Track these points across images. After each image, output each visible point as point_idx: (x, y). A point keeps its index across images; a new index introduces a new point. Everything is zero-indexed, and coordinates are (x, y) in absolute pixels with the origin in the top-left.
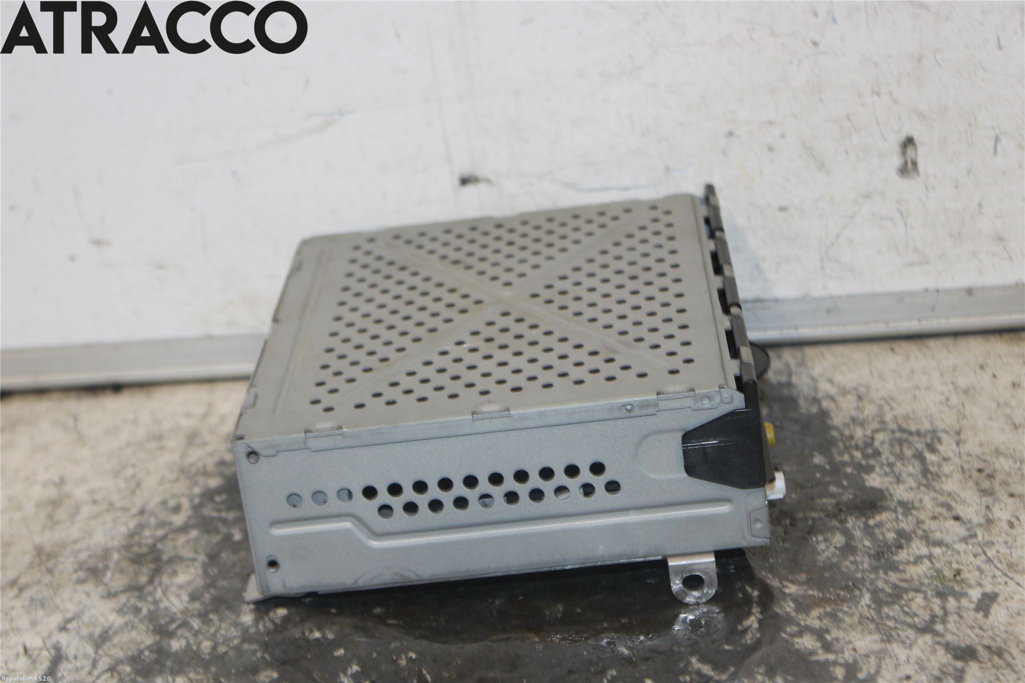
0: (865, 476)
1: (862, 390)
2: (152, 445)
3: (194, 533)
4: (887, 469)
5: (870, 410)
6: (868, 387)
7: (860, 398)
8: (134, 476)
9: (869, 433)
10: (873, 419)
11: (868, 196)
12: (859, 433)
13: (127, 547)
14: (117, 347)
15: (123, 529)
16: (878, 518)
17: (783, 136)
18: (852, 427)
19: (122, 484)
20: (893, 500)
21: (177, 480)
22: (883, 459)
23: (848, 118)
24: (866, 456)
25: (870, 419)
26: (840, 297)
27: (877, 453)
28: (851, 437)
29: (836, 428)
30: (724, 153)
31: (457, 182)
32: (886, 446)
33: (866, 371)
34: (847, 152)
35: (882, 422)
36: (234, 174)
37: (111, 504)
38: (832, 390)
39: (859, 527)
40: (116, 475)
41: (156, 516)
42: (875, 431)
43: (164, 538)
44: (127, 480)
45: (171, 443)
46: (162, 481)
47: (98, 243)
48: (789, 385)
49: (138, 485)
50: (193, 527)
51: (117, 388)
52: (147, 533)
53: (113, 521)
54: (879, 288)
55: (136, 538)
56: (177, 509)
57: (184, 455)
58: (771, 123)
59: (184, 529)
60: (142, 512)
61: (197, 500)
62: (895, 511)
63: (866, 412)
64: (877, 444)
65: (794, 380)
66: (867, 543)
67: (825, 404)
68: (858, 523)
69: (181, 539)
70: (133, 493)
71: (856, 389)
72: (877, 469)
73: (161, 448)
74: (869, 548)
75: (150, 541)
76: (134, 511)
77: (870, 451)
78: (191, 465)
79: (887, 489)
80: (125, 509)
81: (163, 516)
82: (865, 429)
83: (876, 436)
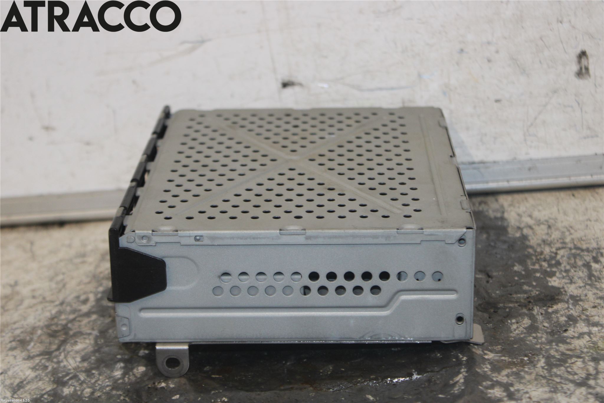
0: (549, 279)
1: (551, 222)
2: (78, 260)
3: (94, 317)
4: (564, 274)
5: (556, 235)
6: (555, 219)
7: (549, 227)
8: (62, 280)
9: (554, 250)
10: (558, 241)
11: (555, 91)
12: (547, 250)
13: (48, 326)
14: (60, 196)
15: (48, 314)
16: (555, 307)
17: (497, 52)
18: (542, 246)
19: (54, 285)
20: (567, 295)
21: (89, 283)
22: (562, 267)
23: (541, 39)
24: (550, 266)
25: (555, 241)
26: (537, 160)
27: (558, 263)
28: (542, 253)
29: (531, 247)
30: (458, 64)
31: (280, 86)
32: (565, 258)
33: (555, 209)
34: (540, 62)
35: (564, 243)
36: (134, 82)
37: (44, 298)
38: (530, 222)
39: (542, 314)
40: (51, 279)
41: (71, 306)
42: (559, 249)
43: (74, 320)
44: (57, 283)
45: (90, 259)
46: (79, 284)
47: (47, 128)
48: (502, 219)
49: (64, 286)
50: (94, 313)
51: (61, 224)
52: (63, 317)
53: (42, 309)
54: (564, 154)
55: (56, 320)
56: (85, 301)
57: (97, 266)
58: (489, 43)
59: (88, 314)
60: (62, 304)
61: (99, 296)
62: (567, 302)
63: (553, 236)
64: (559, 257)
65: (506, 215)
66: (546, 324)
67: (525, 231)
68: (541, 310)
69: (85, 321)
70: (60, 291)
71: (547, 221)
72: (558, 274)
73: (83, 262)
74: (547, 327)
75: (64, 322)
76: (57, 303)
77: (553, 262)
78: (101, 273)
79: (563, 288)
80: (52, 302)
81: (75, 306)
82: (552, 248)
83: (558, 252)
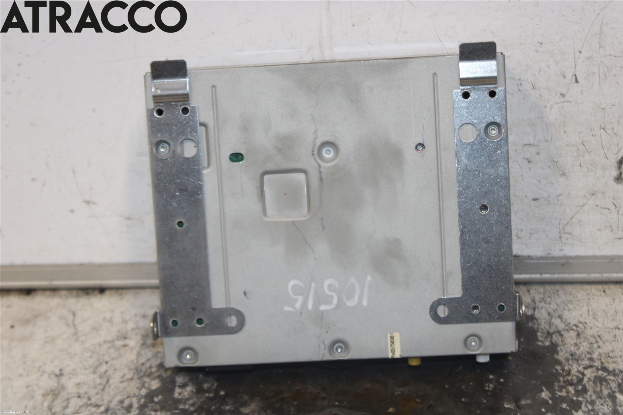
1: (581, 327)
2: (119, 343)
5: (584, 347)
6: (585, 325)
7: (578, 335)
8: (106, 372)
9: (581, 368)
10: (586, 356)
11: (593, 194)
12: (575, 368)
14: (102, 266)
18: (570, 362)
19: (98, 380)
21: (132, 379)
22: (588, 397)
23: (583, 143)
24: (577, 393)
25: (583, 356)
27: (585, 390)
28: (569, 373)
32: (591, 383)
33: (585, 309)
34: (580, 165)
35: (591, 359)
37: (89, 399)
38: (561, 326)
40: (95, 370)
45: (131, 343)
46: (122, 380)
47: (88, 202)
48: (532, 318)
49: (108, 381)
54: (598, 253)
56: (130, 408)
57: (139, 354)
58: (530, 145)
60: (107, 410)
61: (142, 401)
63: (581, 349)
64: (585, 380)
65: (537, 314)
67: (555, 338)
70: (104, 389)
71: (576, 326)
72: (583, 406)
73: (125, 346)
76: (103, 408)
77: (580, 387)
78: (143, 365)
80: (98, 406)
82: (579, 365)
83: (586, 372)
